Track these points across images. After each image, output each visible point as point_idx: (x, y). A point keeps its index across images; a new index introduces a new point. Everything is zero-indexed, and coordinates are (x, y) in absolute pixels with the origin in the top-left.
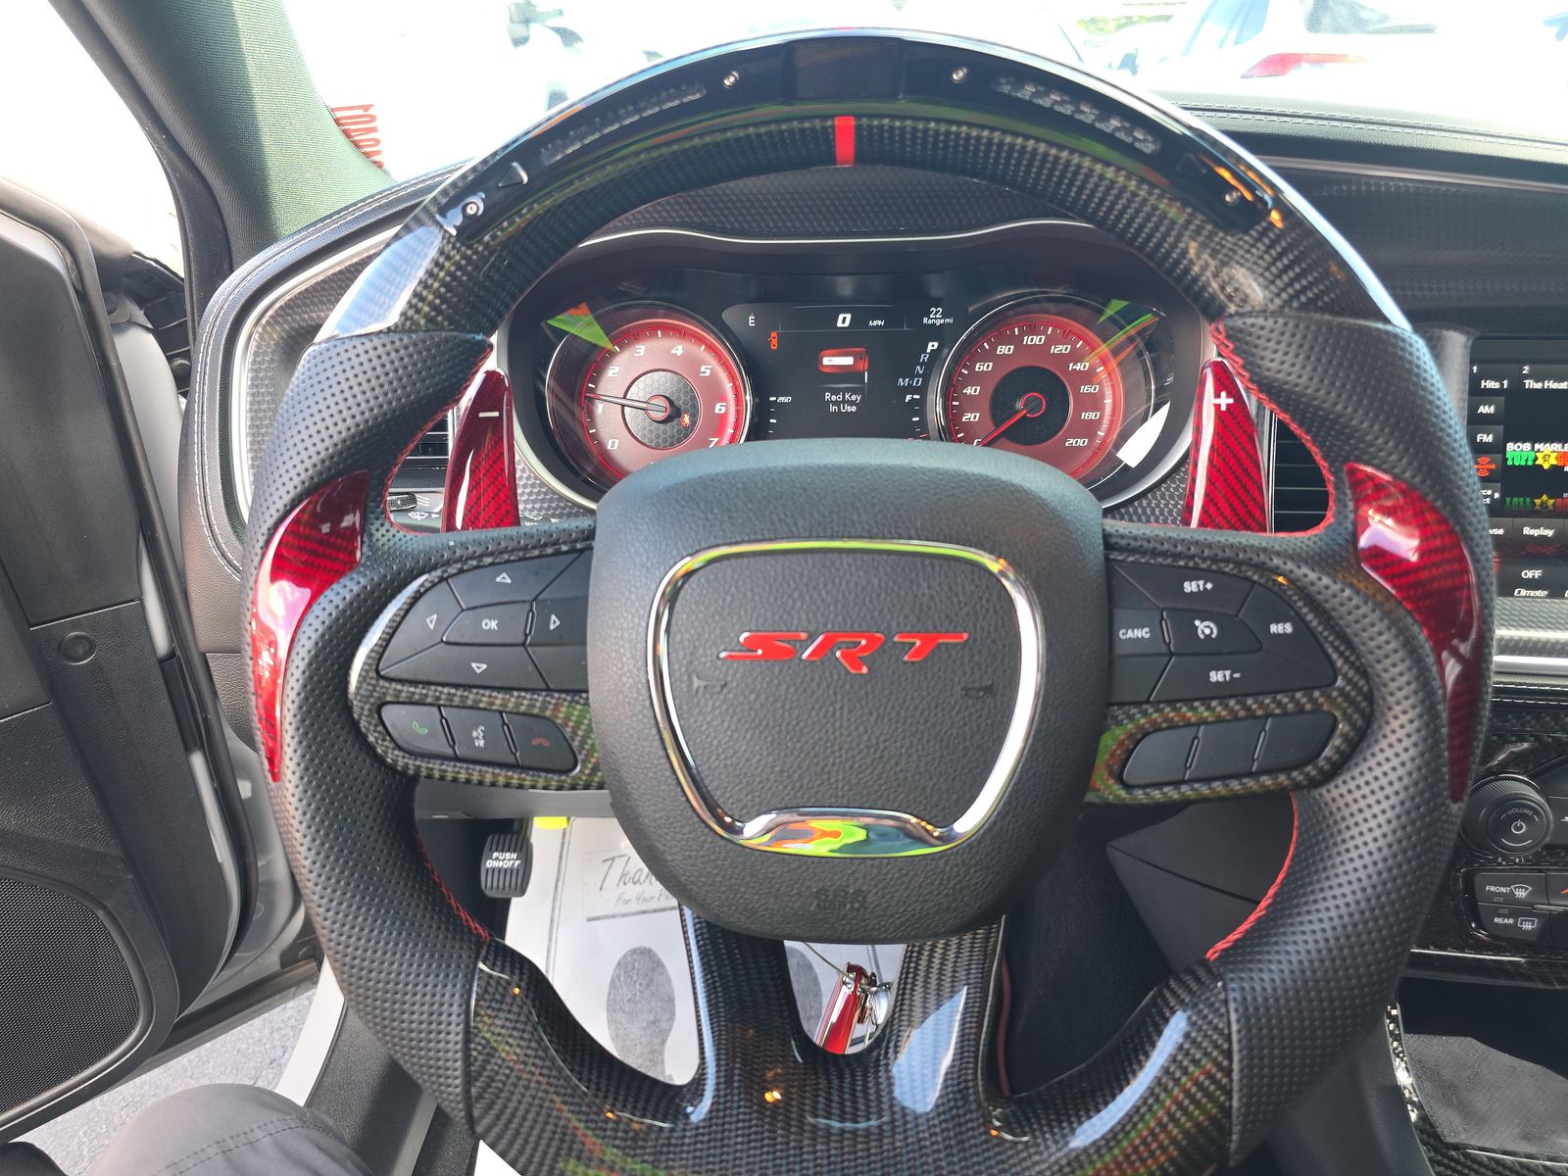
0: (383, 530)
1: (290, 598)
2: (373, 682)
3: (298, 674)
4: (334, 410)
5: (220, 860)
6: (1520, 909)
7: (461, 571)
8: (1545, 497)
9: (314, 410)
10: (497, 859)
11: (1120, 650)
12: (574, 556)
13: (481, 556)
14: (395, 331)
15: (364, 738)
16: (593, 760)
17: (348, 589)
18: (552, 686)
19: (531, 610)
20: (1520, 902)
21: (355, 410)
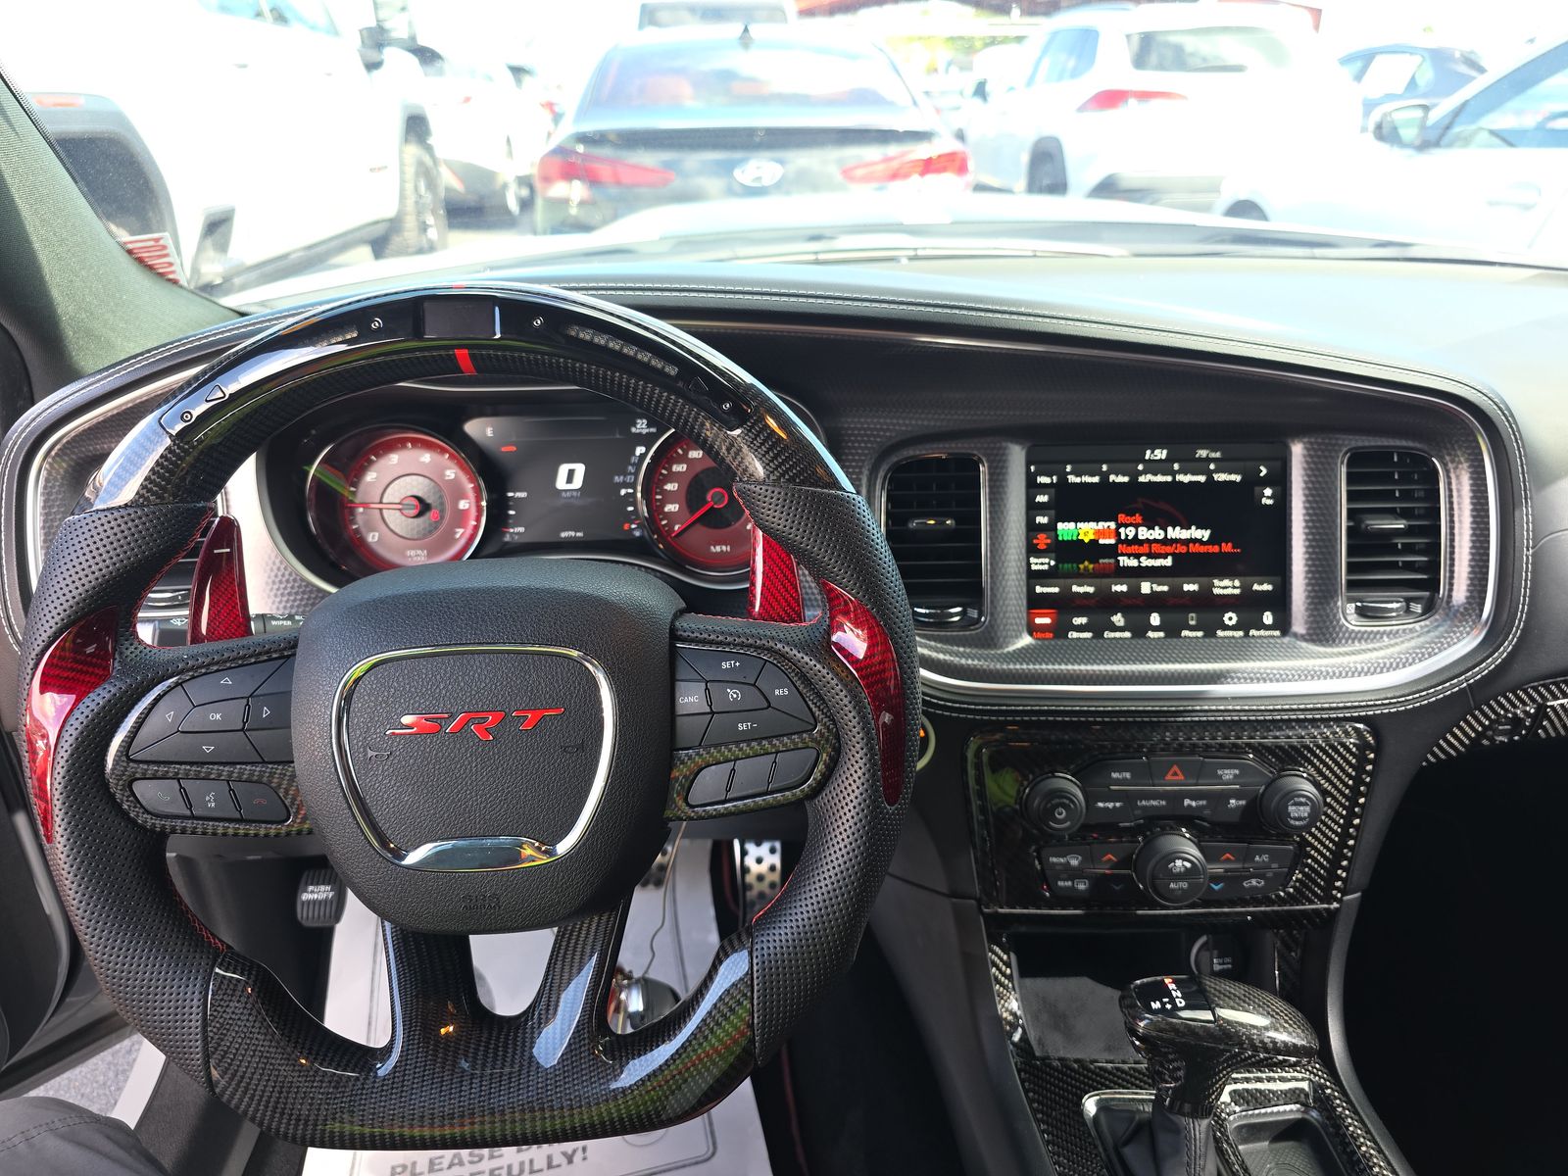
0: (132, 649)
1: (58, 703)
2: (125, 764)
3: (62, 762)
4: (85, 565)
5: (48, 912)
6: (1074, 874)
7: (193, 677)
8: (1086, 563)
9: (70, 565)
10: (312, 892)
11: (680, 711)
12: (282, 661)
13: (209, 665)
14: (131, 506)
15: (120, 806)
16: (302, 812)
17: (101, 696)
18: (266, 760)
19: (248, 704)
20: (1074, 869)
21: (101, 565)
